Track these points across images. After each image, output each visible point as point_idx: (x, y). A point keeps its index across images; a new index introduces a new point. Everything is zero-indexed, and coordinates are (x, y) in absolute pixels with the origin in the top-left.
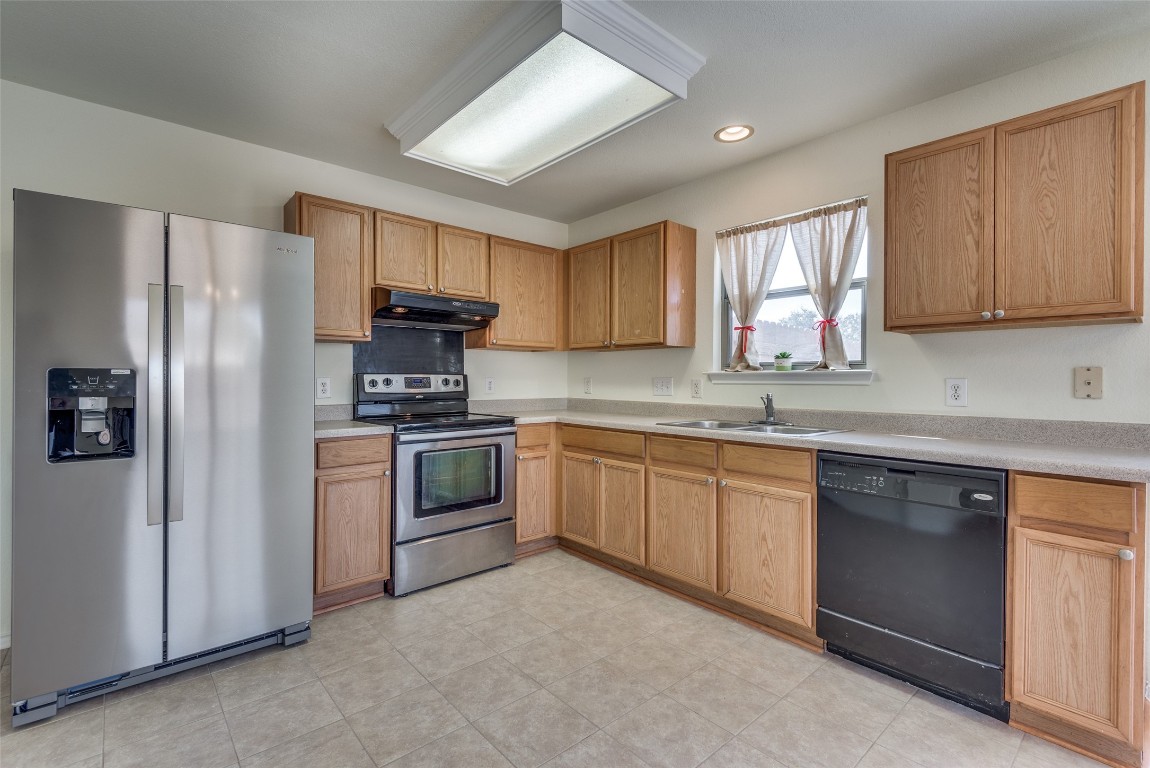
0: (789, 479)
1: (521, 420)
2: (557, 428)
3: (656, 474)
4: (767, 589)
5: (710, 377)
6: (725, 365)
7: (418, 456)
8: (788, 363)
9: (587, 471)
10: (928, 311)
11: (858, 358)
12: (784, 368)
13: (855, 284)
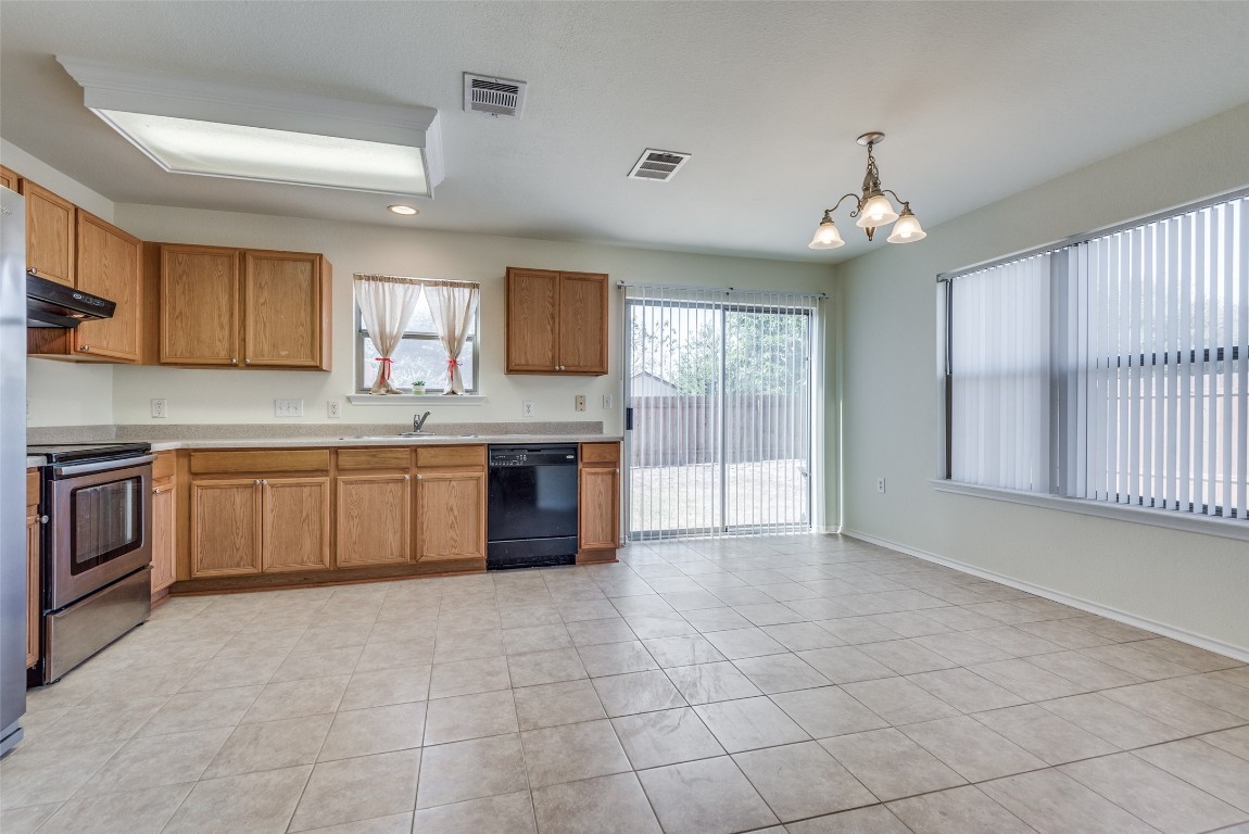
0: (471, 465)
1: (157, 447)
2: (178, 456)
3: (346, 483)
4: (454, 544)
5: (349, 399)
6: (361, 389)
7: (73, 494)
8: (423, 389)
10: (530, 363)
11: (471, 388)
12: (421, 394)
13: (469, 339)
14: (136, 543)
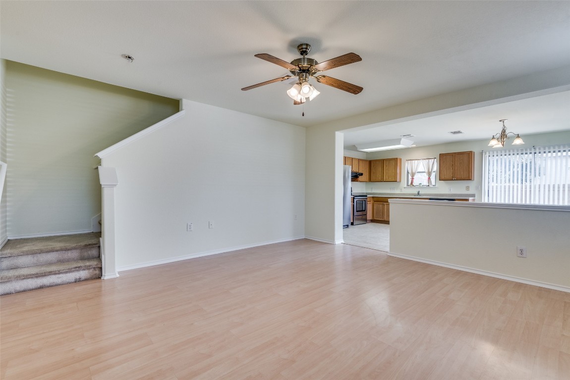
1: (368, 196)
2: (372, 198)
5: (405, 188)
6: (408, 185)
7: (357, 201)
8: (421, 185)
9: (381, 206)
10: (446, 177)
11: (434, 184)
12: (420, 186)
13: (434, 172)
14: (365, 211)
